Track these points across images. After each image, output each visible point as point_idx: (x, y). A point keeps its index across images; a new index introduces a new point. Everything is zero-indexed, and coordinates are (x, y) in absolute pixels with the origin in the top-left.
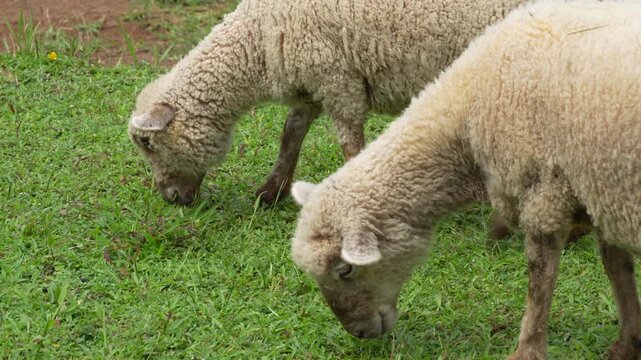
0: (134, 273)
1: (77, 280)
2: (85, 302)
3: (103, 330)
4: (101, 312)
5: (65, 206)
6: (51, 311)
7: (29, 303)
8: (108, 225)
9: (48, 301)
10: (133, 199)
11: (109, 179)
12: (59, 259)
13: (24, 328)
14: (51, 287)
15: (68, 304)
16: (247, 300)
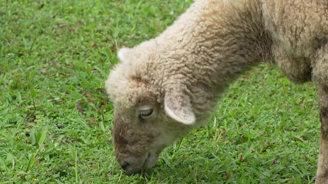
0: (102, 123)
1: (54, 127)
2: (60, 145)
3: (75, 169)
4: (74, 154)
5: (45, 65)
6: (32, 152)
7: (14, 144)
8: (80, 82)
9: (30, 143)
10: (102, 61)
11: (82, 43)
12: (39, 109)
13: (10, 165)
14: (33, 132)
15: (46, 146)
16: (194, 147)
